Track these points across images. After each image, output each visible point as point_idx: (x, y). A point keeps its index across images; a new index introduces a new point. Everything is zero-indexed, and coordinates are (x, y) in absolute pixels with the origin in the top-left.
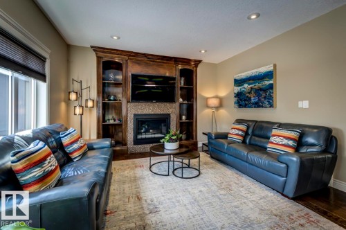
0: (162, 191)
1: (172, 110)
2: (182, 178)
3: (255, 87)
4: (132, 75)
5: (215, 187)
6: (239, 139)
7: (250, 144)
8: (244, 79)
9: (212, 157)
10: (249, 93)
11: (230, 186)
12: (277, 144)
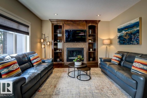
0: (67, 85)
1: (84, 46)
2: (80, 80)
3: (129, 32)
4: (66, 30)
5: (94, 87)
6: (117, 63)
7: (123, 66)
8: (123, 28)
9: (102, 71)
10: (125, 36)
11: (103, 88)
12: (136, 67)
